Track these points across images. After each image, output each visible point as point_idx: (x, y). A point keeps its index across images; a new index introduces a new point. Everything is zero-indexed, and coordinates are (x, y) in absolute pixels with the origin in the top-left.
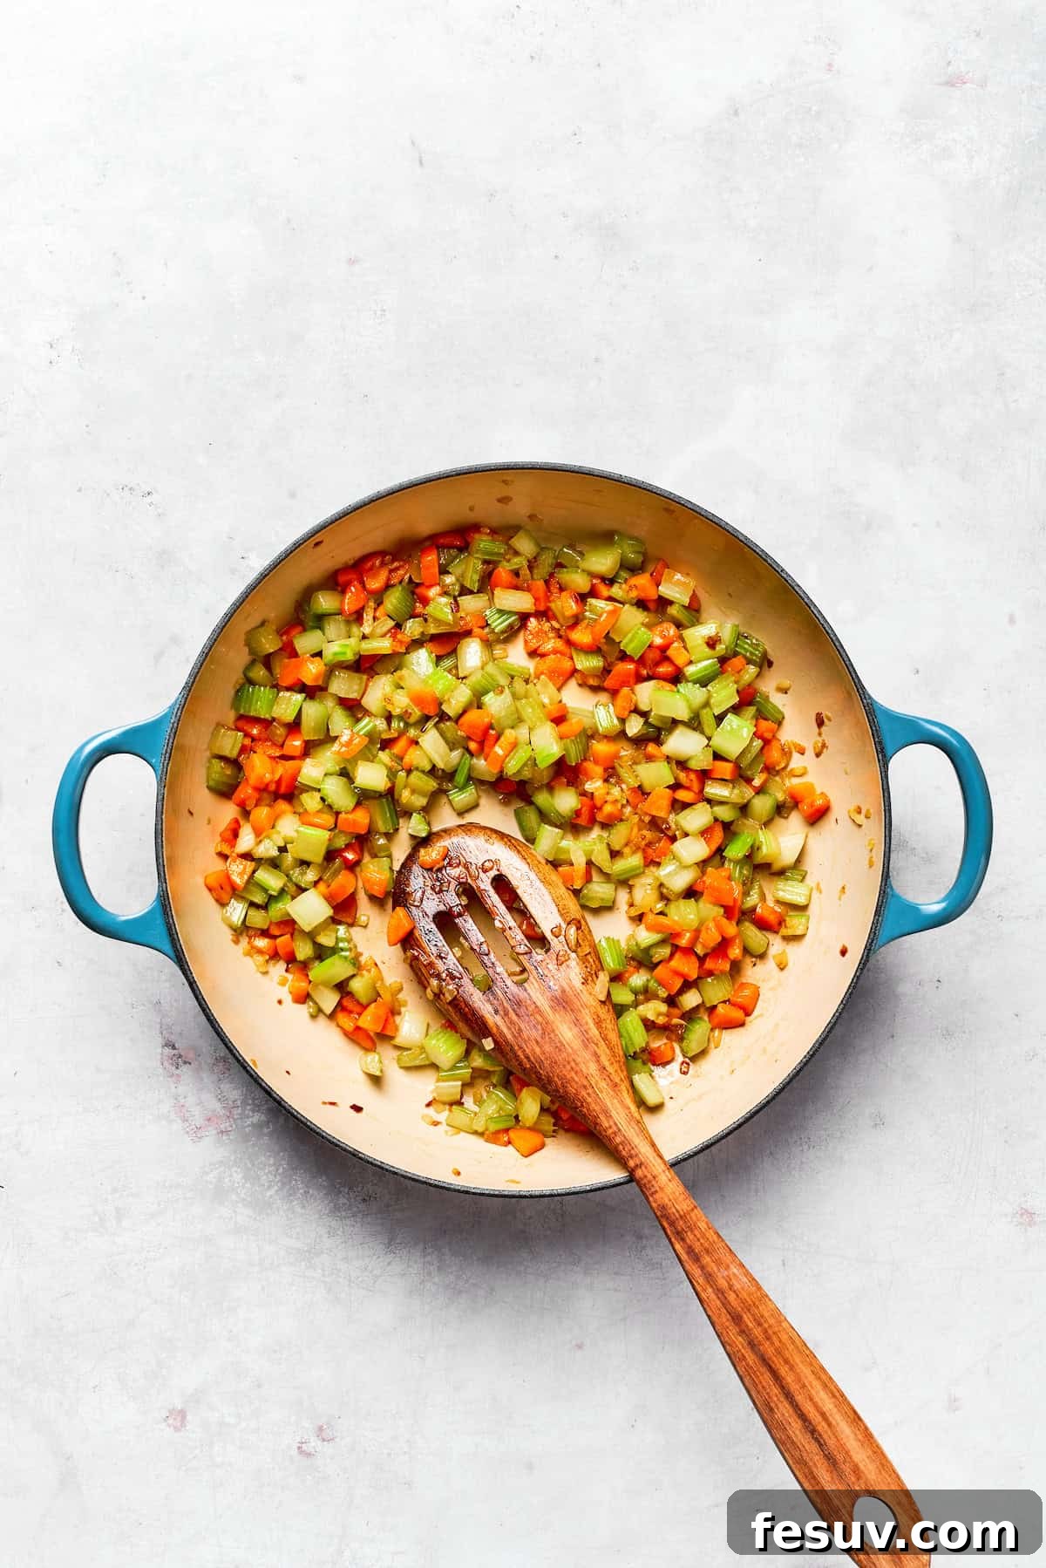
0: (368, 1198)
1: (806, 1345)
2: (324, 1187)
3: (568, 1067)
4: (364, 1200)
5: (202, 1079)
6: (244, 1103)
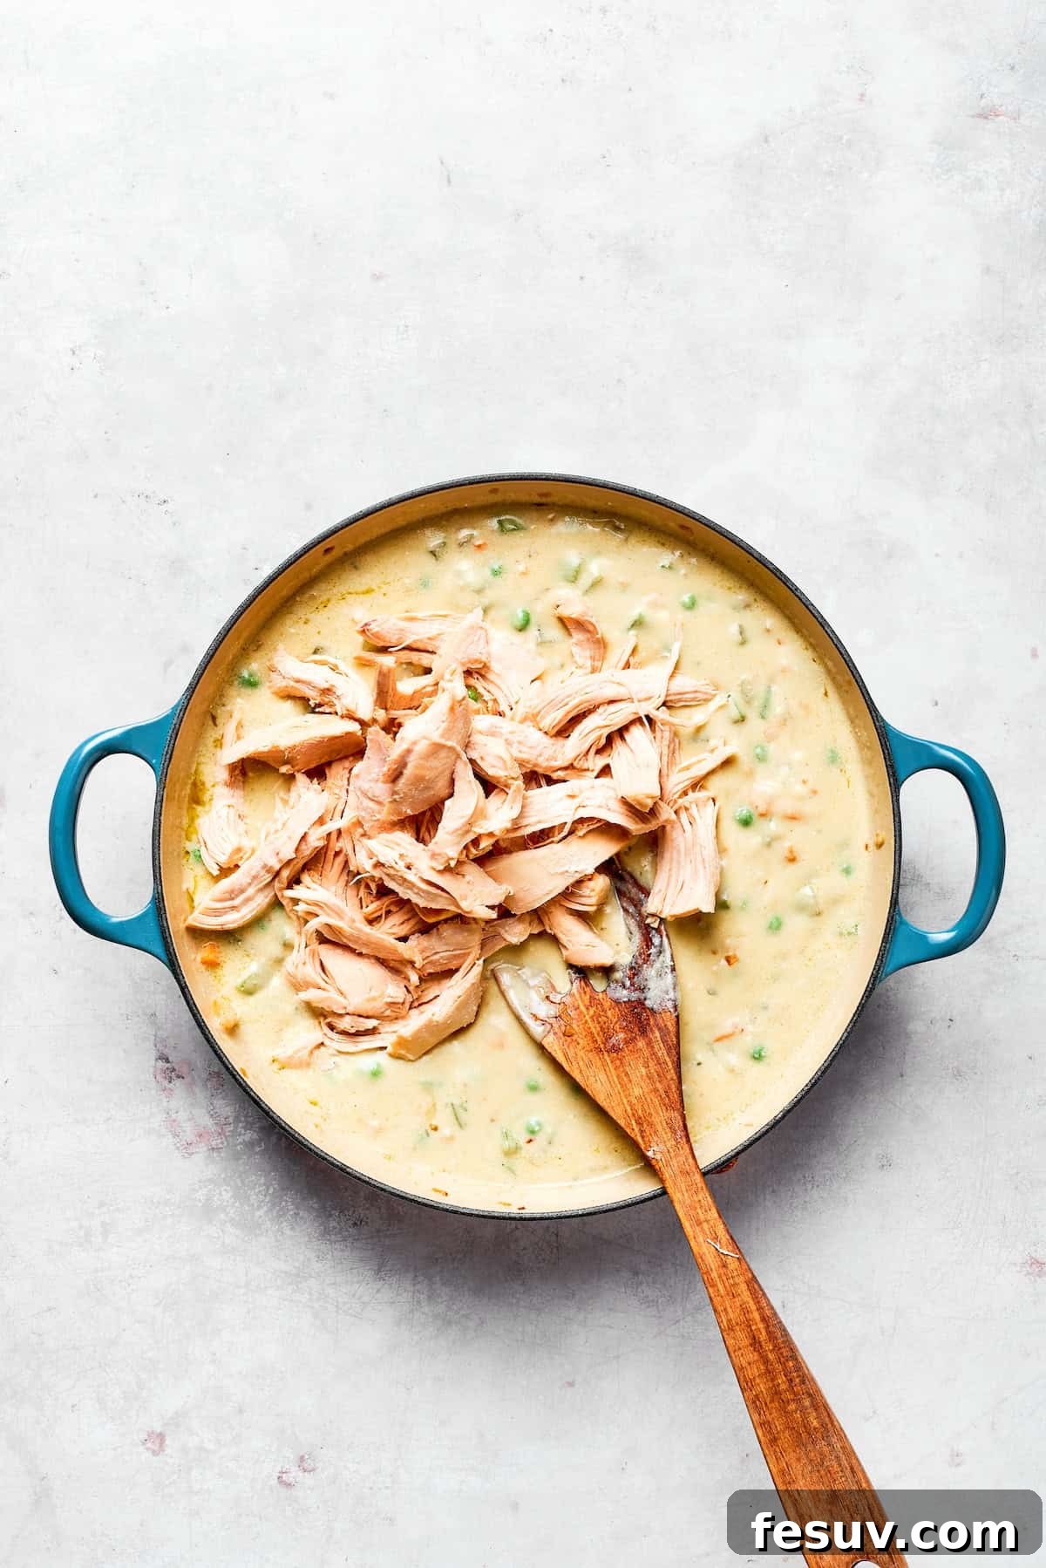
0: (359, 1223)
2: (315, 1210)
4: (355, 1224)
5: (194, 1094)
6: (237, 1119)
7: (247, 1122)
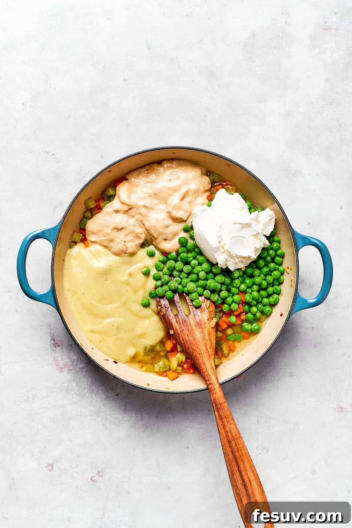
1: (250, 456)
2: (103, 390)
3: (196, 346)
4: (117, 395)
5: (63, 352)
6: (78, 360)
7: (81, 361)
